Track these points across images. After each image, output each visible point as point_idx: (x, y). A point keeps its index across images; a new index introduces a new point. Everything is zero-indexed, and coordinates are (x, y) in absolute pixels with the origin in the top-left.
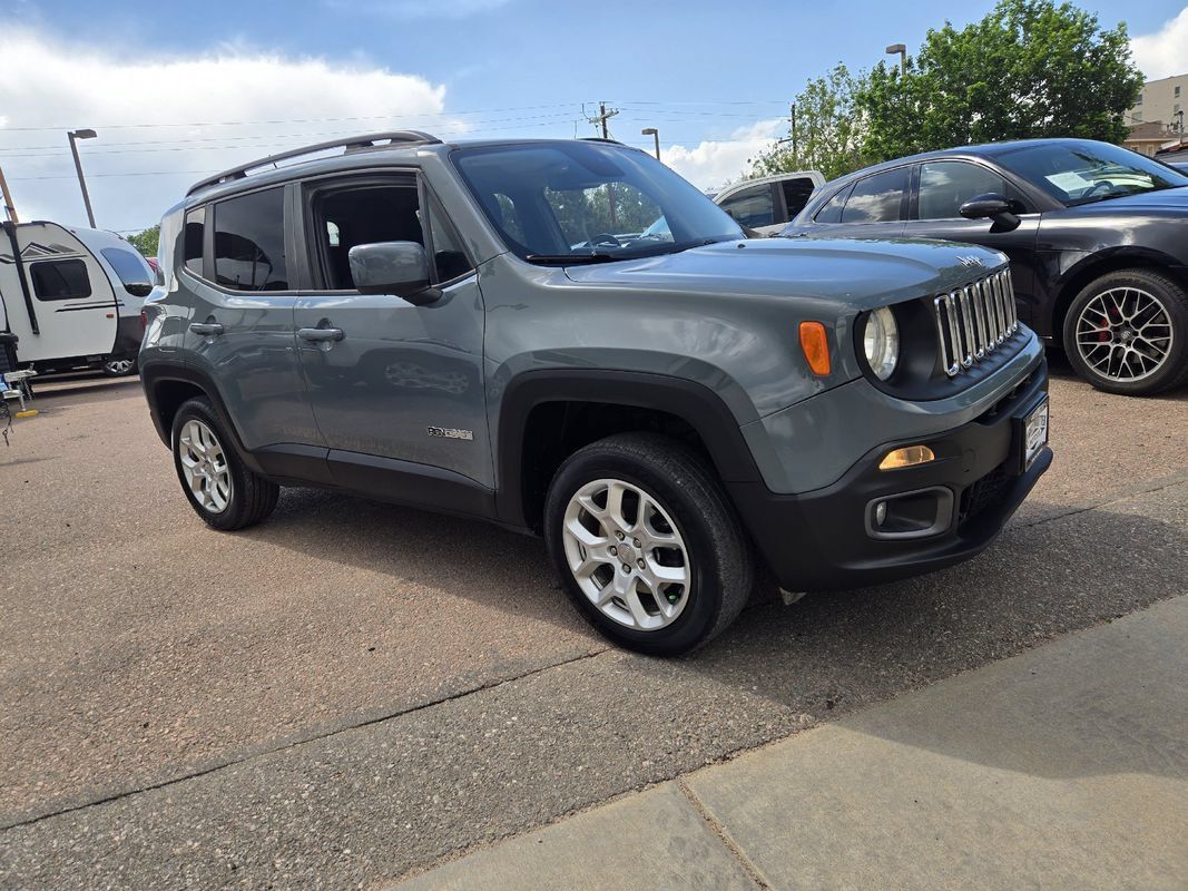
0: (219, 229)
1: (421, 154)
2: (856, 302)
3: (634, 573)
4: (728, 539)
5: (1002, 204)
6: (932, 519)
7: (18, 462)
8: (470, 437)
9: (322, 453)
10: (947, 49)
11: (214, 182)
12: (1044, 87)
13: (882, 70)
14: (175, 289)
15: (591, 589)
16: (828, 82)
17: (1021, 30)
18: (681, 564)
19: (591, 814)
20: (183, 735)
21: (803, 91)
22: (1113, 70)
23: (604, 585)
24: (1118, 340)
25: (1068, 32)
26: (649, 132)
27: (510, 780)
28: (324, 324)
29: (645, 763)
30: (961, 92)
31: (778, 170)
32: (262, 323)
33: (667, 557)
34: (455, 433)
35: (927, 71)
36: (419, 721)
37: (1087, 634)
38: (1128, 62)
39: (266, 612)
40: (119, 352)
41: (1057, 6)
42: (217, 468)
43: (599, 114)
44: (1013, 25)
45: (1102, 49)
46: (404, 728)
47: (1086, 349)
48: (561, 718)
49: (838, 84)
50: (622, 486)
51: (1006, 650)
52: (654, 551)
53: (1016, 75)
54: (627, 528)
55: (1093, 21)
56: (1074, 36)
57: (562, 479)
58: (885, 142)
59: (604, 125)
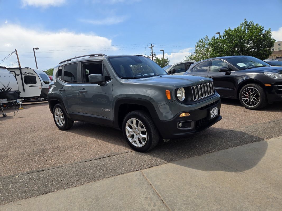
0: (65, 71)
1: (103, 58)
2: (176, 87)
3: (138, 136)
4: (154, 129)
5: (227, 69)
6: (190, 126)
7: (20, 117)
8: (109, 111)
9: (82, 114)
10: (229, 34)
11: (65, 62)
12: (252, 42)
13: (214, 38)
14: (56, 82)
15: (130, 140)
16: (204, 40)
17: (247, 29)
18: (146, 134)
19: (124, 175)
20: (53, 162)
21: (198, 41)
22: (268, 39)
23: (133, 139)
24: (250, 98)
25: (257, 30)
26: (162, 50)
27: (111, 170)
28: (84, 89)
29: (135, 168)
30: (232, 43)
31: (192, 59)
32: (72, 89)
33: (143, 133)
34: (106, 110)
35: (225, 38)
36: (96, 161)
37: (223, 151)
38: (271, 37)
39: (70, 144)
40: (41, 96)
41: (255, 24)
42: (62, 118)
43: (151, 46)
44: (244, 28)
45: (265, 34)
46: (93, 162)
47: (244, 100)
48: (122, 161)
49: (206, 40)
50: (136, 120)
51: (207, 153)
52: (141, 132)
53: (245, 39)
54: (136, 128)
55: (263, 28)
56: (259, 31)
57: (125, 118)
58: (215, 54)
59: (152, 48)
